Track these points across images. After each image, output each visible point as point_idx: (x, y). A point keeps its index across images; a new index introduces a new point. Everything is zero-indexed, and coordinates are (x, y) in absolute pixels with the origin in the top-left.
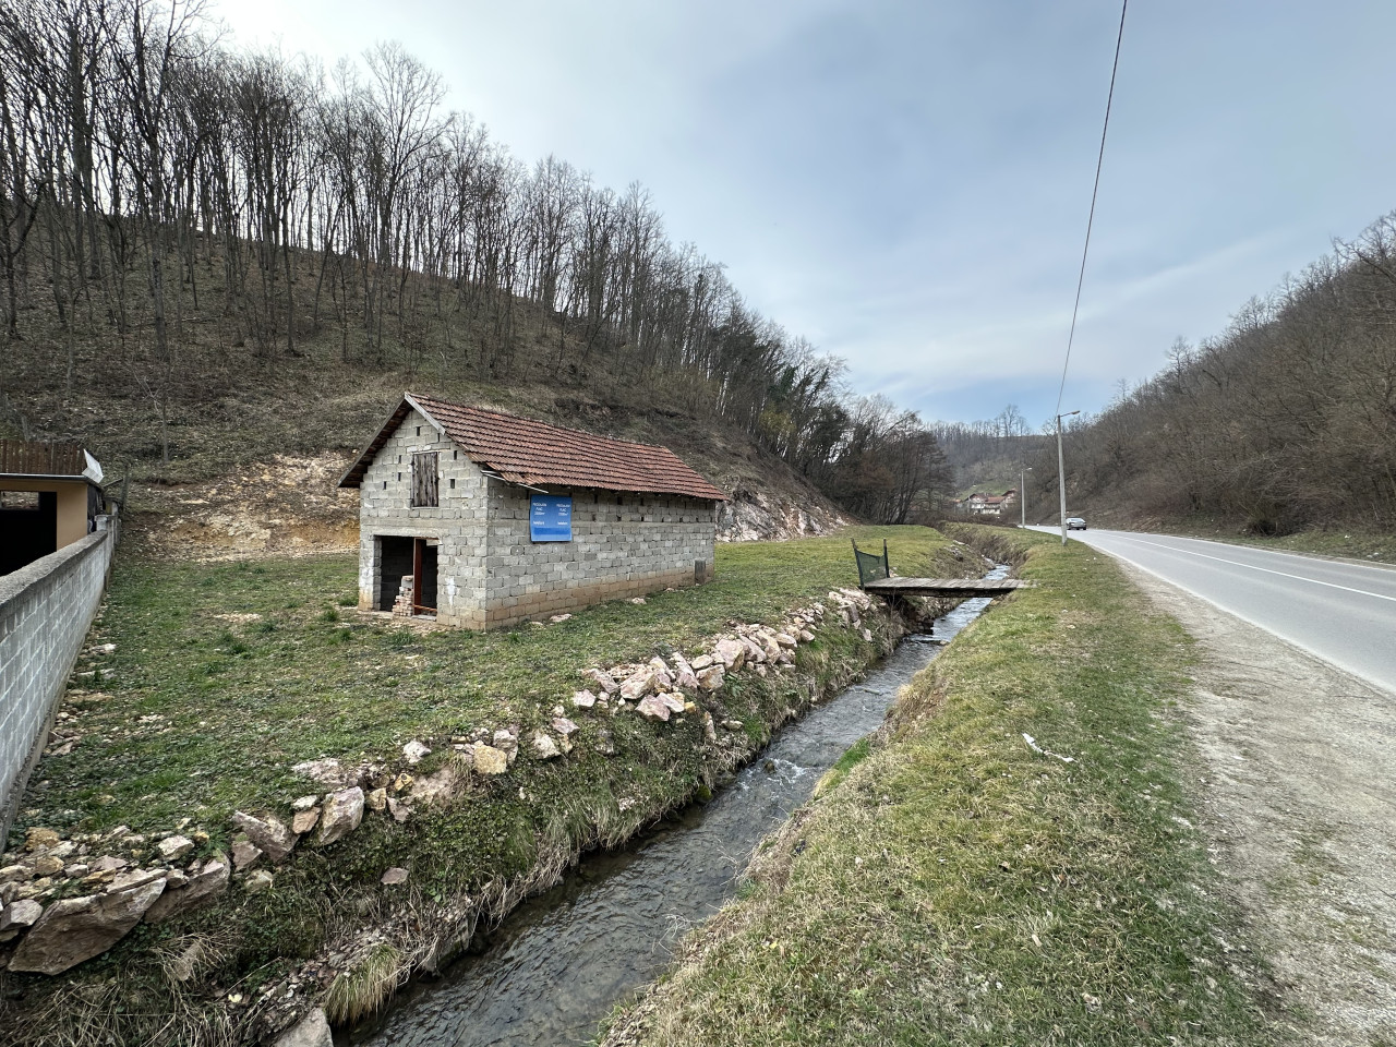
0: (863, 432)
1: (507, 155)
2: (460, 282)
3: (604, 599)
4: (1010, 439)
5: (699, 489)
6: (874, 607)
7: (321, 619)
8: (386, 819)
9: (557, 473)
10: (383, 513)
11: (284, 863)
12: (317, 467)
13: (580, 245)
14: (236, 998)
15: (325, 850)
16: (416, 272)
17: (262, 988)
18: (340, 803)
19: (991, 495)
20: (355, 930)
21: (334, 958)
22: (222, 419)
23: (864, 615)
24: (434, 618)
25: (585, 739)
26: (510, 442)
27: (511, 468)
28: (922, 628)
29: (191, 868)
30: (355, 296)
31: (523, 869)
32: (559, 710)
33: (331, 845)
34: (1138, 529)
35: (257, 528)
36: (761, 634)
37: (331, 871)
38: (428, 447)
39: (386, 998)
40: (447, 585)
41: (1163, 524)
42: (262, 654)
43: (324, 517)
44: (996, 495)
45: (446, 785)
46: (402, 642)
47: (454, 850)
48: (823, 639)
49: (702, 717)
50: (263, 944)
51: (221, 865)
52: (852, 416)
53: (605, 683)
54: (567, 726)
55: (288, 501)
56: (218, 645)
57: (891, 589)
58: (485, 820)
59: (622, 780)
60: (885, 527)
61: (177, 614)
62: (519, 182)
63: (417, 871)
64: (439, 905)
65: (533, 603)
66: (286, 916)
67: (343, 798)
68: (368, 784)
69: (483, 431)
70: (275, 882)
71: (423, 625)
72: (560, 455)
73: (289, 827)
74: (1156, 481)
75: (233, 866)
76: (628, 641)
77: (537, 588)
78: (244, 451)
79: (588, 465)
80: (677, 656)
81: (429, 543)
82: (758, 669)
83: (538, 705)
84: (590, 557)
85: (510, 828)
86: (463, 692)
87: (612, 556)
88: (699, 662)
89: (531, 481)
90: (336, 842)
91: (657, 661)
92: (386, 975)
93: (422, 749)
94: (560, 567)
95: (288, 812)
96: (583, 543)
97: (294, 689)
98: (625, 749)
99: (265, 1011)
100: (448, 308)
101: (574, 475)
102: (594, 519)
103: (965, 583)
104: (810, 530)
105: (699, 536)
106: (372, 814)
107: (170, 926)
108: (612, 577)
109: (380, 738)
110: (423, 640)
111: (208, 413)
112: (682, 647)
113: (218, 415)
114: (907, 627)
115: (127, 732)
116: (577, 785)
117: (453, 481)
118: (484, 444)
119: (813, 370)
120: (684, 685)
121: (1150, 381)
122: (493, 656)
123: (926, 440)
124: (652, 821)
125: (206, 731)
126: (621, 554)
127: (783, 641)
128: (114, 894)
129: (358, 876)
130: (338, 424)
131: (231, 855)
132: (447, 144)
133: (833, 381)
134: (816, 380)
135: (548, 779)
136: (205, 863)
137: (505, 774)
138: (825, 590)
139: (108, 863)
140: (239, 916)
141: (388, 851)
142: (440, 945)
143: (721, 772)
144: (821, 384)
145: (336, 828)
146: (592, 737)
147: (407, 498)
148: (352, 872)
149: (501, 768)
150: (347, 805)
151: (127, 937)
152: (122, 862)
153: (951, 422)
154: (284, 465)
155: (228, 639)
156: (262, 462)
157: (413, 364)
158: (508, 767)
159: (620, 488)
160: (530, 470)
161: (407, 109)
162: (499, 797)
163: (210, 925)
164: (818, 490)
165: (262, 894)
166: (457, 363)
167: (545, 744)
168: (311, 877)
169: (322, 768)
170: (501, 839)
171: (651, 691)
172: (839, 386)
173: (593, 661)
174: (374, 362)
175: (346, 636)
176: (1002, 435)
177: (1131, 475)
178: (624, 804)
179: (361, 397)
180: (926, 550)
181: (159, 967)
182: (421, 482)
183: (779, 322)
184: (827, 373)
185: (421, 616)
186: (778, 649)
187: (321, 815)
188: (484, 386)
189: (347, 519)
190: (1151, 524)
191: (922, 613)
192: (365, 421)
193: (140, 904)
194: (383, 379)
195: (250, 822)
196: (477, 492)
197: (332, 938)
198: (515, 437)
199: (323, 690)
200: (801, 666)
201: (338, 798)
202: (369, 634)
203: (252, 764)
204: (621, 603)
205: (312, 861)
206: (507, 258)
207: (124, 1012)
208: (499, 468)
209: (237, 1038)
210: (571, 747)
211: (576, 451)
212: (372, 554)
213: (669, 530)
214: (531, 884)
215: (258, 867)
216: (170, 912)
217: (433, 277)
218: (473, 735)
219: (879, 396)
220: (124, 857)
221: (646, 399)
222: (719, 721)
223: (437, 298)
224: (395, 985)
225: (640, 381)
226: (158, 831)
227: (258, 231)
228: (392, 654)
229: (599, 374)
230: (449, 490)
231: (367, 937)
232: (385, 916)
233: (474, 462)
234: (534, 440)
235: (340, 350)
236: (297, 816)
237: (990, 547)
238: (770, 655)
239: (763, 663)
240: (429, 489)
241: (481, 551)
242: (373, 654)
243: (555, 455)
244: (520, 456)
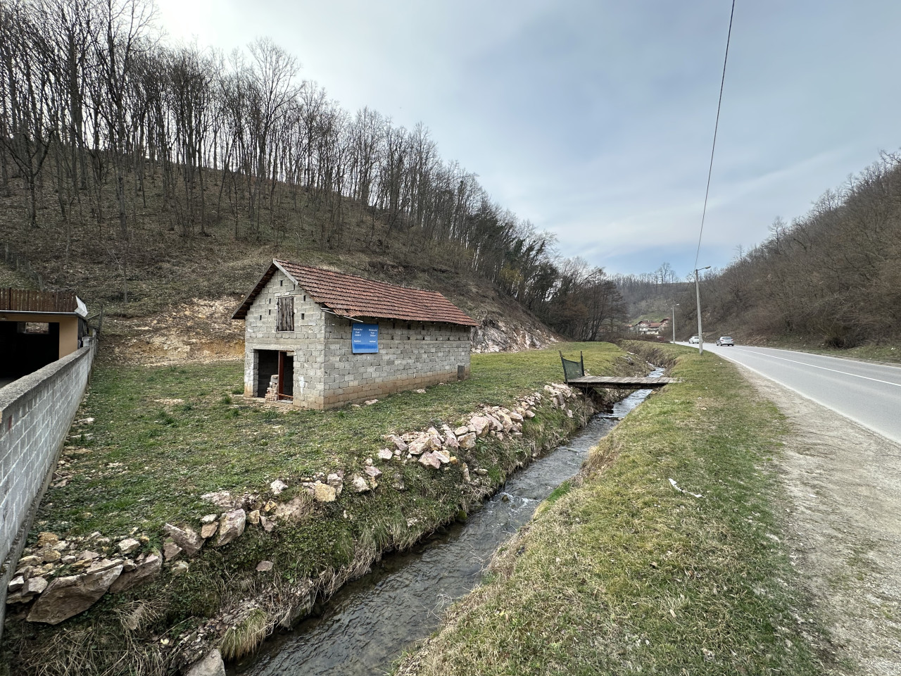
0: (567, 281)
1: (338, 107)
2: (308, 188)
3: (399, 390)
4: (666, 286)
5: (460, 319)
6: (574, 395)
7: (221, 402)
8: (260, 529)
9: (369, 309)
10: (260, 335)
11: (196, 557)
12: (219, 306)
13: (384, 163)
14: (166, 642)
15: (221, 549)
16: (281, 182)
17: (181, 636)
18: (231, 519)
19: (652, 322)
20: (239, 600)
21: (226, 617)
22: (160, 276)
23: (569, 401)
24: (292, 402)
25: (385, 480)
26: (339, 290)
27: (339, 306)
28: (606, 409)
29: (138, 559)
30: (243, 198)
31: (346, 563)
32: (369, 461)
33: (225, 545)
34: (751, 344)
35: (181, 345)
36: (500, 413)
37: (225, 562)
38: (288, 293)
39: (259, 644)
40: (299, 381)
41: (768, 340)
42: (184, 424)
43: (223, 338)
44: (656, 322)
45: (297, 509)
46: (271, 417)
47: (302, 550)
48: (541, 416)
49: (461, 466)
50: (182, 608)
51: (157, 558)
52: (560, 271)
53: (399, 444)
54: (374, 471)
55: (202, 328)
56: (156, 418)
57: (585, 383)
58: (321, 531)
59: (409, 506)
60: (582, 343)
61: (132, 399)
62: (345, 124)
63: (279, 563)
64: (292, 585)
65: (353, 392)
66: (196, 590)
67: (233, 516)
68: (248, 508)
69: (322, 283)
70: (190, 568)
71: (284, 407)
72: (371, 298)
73: (199, 534)
74: (763, 312)
75: (164, 558)
76: (414, 417)
77: (356, 383)
78: (174, 296)
79: (389, 304)
80: (445, 427)
81: (289, 354)
82: (498, 436)
83: (356, 458)
84: (390, 363)
85: (337, 536)
86: (308, 449)
87: (404, 362)
88: (459, 431)
89: (352, 315)
90: (228, 544)
91: (433, 430)
92: (258, 629)
93: (283, 486)
94: (371, 370)
95: (198, 525)
96: (386, 355)
97: (203, 447)
98: (411, 487)
99: (183, 650)
100: (301, 205)
101: (379, 310)
102: (393, 339)
103: (634, 380)
104: (533, 345)
105: (461, 350)
106: (250, 526)
107: (125, 595)
108: (404, 376)
109: (256, 478)
110: (285, 416)
111: (152, 273)
112: (448, 421)
113: (158, 274)
114: (596, 408)
115: (100, 473)
116: (380, 510)
117: (303, 315)
118: (323, 291)
119: (534, 242)
120: (449, 446)
121: (758, 246)
122: (328, 426)
123: (609, 286)
124: (428, 533)
125: (149, 473)
126: (410, 361)
127: (515, 418)
128: (91, 574)
129: (241, 566)
130: (232, 279)
131: (163, 551)
132: (300, 101)
133: (548, 248)
134: (537, 247)
135: (362, 505)
136: (146, 556)
137: (335, 502)
138: (542, 384)
139: (88, 555)
140: (167, 590)
141: (260, 550)
142: (293, 611)
143: (473, 502)
144: (540, 251)
145: (228, 535)
146: (390, 479)
147: (274, 325)
148: (238, 563)
149: (332, 498)
150: (235, 520)
151: (99, 601)
152: (96, 555)
153: (626, 275)
154: (198, 305)
155: (163, 415)
156: (185, 303)
157: (279, 240)
158: (337, 497)
159: (409, 318)
160: (352, 308)
161: (275, 79)
162: (331, 517)
163: (149, 595)
164: (538, 319)
165: (182, 576)
166: (307, 240)
167: (360, 483)
168: (212, 566)
169: (219, 497)
170: (331, 543)
171: (428, 449)
172: (552, 251)
173: (391, 430)
174: (254, 239)
175: (236, 414)
176: (659, 283)
177: (746, 308)
178: (411, 522)
179: (246, 262)
180: (609, 358)
181: (118, 621)
182: (283, 316)
183: (512, 211)
184: (543, 243)
185: (283, 401)
186: (511, 422)
187: (219, 527)
188: (324, 254)
189: (236, 339)
190: (760, 340)
191: (606, 399)
192: (249, 277)
193: (107, 580)
194: (260, 250)
195: (174, 531)
196: (319, 322)
197: (225, 605)
198: (342, 286)
199: (221, 447)
200: (526, 434)
201: (229, 516)
202: (250, 412)
203: (177, 494)
204: (410, 393)
205: (213, 555)
206: (338, 173)
207: (97, 649)
208: (332, 306)
209: (165, 667)
210: (376, 485)
211: (381, 295)
212: (253, 361)
213: (440, 345)
214: (351, 573)
215: (179, 559)
216: (125, 587)
217: (292, 185)
218: (314, 477)
219: (578, 258)
220: (98, 551)
221: (427, 261)
222: (473, 469)
223: (294, 198)
224: (264, 636)
225: (423, 250)
226: (118, 535)
227: (183, 157)
228: (265, 425)
229: (397, 246)
230: (301, 321)
231: (247, 605)
232: (259, 591)
233: (316, 303)
234: (355, 288)
235: (233, 232)
236: (204, 527)
237: (652, 356)
238: (506, 427)
239: (501, 431)
240: (288, 320)
241: (321, 359)
242: (253, 425)
243: (368, 298)
244: (345, 298)
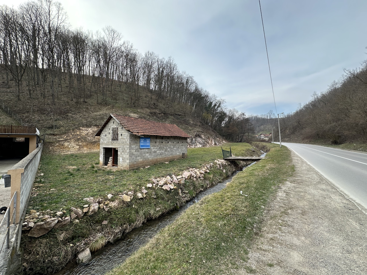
0: (230, 118)
1: (138, 52)
2: (126, 83)
3: (159, 162)
4: (271, 119)
5: (183, 135)
6: (227, 164)
7: (90, 168)
8: (103, 210)
9: (146, 132)
10: (105, 142)
11: (81, 218)
12: (90, 130)
13: (156, 73)
14: (71, 245)
15: (90, 216)
16: (115, 80)
17: (77, 243)
18: (93, 206)
19: (266, 134)
20: (96, 233)
21: (92, 238)
22: (68, 119)
23: (224, 166)
24: (117, 167)
25: (149, 194)
26: (135, 125)
27: (135, 131)
28: (240, 169)
29: (63, 218)
30: (100, 87)
31: (133, 222)
32: (143, 188)
33: (91, 215)
35: (75, 146)
36: (196, 170)
37: (91, 220)
38: (116, 126)
39: (102, 247)
40: (120, 159)
41: (310, 141)
42: (77, 176)
43: (92, 143)
45: (117, 204)
46: (109, 173)
47: (118, 217)
48: (212, 172)
49: (178, 190)
50: (77, 234)
51: (69, 218)
52: (227, 114)
53: (155, 182)
54: (145, 191)
55: (84, 139)
56: (67, 174)
57: (231, 159)
58: (125, 211)
59: (157, 204)
60: (236, 143)
61: (57, 167)
62: (140, 58)
63: (110, 222)
64: (114, 229)
65: (140, 163)
66: (81, 229)
67: (94, 205)
68: (99, 203)
69: (129, 122)
70: (79, 222)
71: (114, 169)
72: (148, 127)
73: (82, 211)
74: (308, 130)
75: (71, 218)
76: (162, 172)
77: (141, 160)
78: (73, 127)
79: (155, 130)
80: (173, 176)
81: (116, 149)
82: (194, 179)
83: (139, 187)
84: (155, 152)
85: (131, 213)
86: (122, 184)
87: (160, 152)
88: (178, 177)
89: (140, 134)
90: (92, 215)
91: (168, 177)
92: (102, 242)
93: (112, 196)
94: (147, 155)
95: (82, 208)
96: (153, 149)
97: (84, 183)
98: (159, 197)
99: (77, 247)
100: (123, 89)
101: (151, 132)
102: (156, 143)
104: (215, 144)
105: (183, 147)
106: (100, 209)
107: (58, 229)
108: (161, 157)
109: (102, 193)
110: (114, 172)
111: (64, 117)
112: (175, 174)
113: (66, 118)
114: (236, 169)
115: (48, 192)
116: (147, 205)
117: (121, 134)
118: (129, 125)
119: (217, 102)
120: (174, 182)
122: (130, 176)
123: (247, 120)
124: (164, 213)
125: (65, 192)
126: (163, 151)
127: (201, 172)
128: (48, 222)
129: (97, 222)
130: (95, 119)
131: (71, 216)
132: (123, 49)
133: (222, 105)
134: (217, 105)
135: (140, 203)
136: (65, 217)
137: (130, 201)
138: (214, 160)
139: (47, 216)
140: (72, 228)
141: (103, 217)
142: (114, 237)
143: (182, 203)
144: (219, 106)
145: (92, 211)
146: (151, 194)
147: (111, 138)
148: (95, 221)
149: (129, 200)
150: (95, 207)
151: (51, 231)
152: (49, 216)
154: (82, 130)
155: (69, 172)
156: (77, 129)
157: (114, 104)
158: (131, 200)
159: (162, 135)
160: (140, 131)
161: (113, 42)
162: (128, 206)
163: (66, 230)
164: (218, 134)
165: (77, 224)
166: (125, 103)
167: (140, 195)
168: (87, 221)
169: (90, 199)
170: (128, 215)
171: (166, 184)
172: (224, 106)
173: (153, 177)
174: (104, 104)
175: (96, 172)
176: (269, 118)
177: (302, 128)
178: (157, 209)
179: (101, 113)
180: (244, 149)
181: (57, 237)
182: (114, 135)
184: (220, 103)
185: (114, 167)
186: (199, 174)
187: (89, 209)
188: (132, 109)
189: (96, 143)
191: (240, 165)
192: (102, 119)
193: (53, 224)
194: (107, 108)
195: (74, 209)
196: (127, 137)
197: (91, 234)
198: (137, 123)
199: (90, 183)
200: (205, 178)
201: (93, 205)
202: (102, 171)
203: (75, 198)
204: (162, 163)
205: (87, 218)
206: (138, 77)
207: (50, 246)
208: (132, 131)
209: (72, 252)
210: (145, 196)
211: (152, 126)
212: (103, 152)
213: (175, 145)
214: (135, 226)
215: (76, 219)
216: (59, 227)
217: (119, 82)
218: (123, 193)
219: (234, 109)
220: (49, 215)
221: (173, 111)
222: (183, 191)
223: (120, 87)
224: (104, 244)
225: (171, 107)
226: (56, 211)
227: (77, 72)
228: (107, 175)
229: (161, 105)
230: (121, 136)
231: (98, 234)
232: (103, 231)
233: (126, 130)
234: (141, 124)
235: (96, 101)
236: (84, 209)
237: (263, 148)
238: (197, 176)
239: (195, 177)
240: (116, 136)
241: (128, 151)
242: (102, 176)
243: (146, 127)
244: (138, 128)
